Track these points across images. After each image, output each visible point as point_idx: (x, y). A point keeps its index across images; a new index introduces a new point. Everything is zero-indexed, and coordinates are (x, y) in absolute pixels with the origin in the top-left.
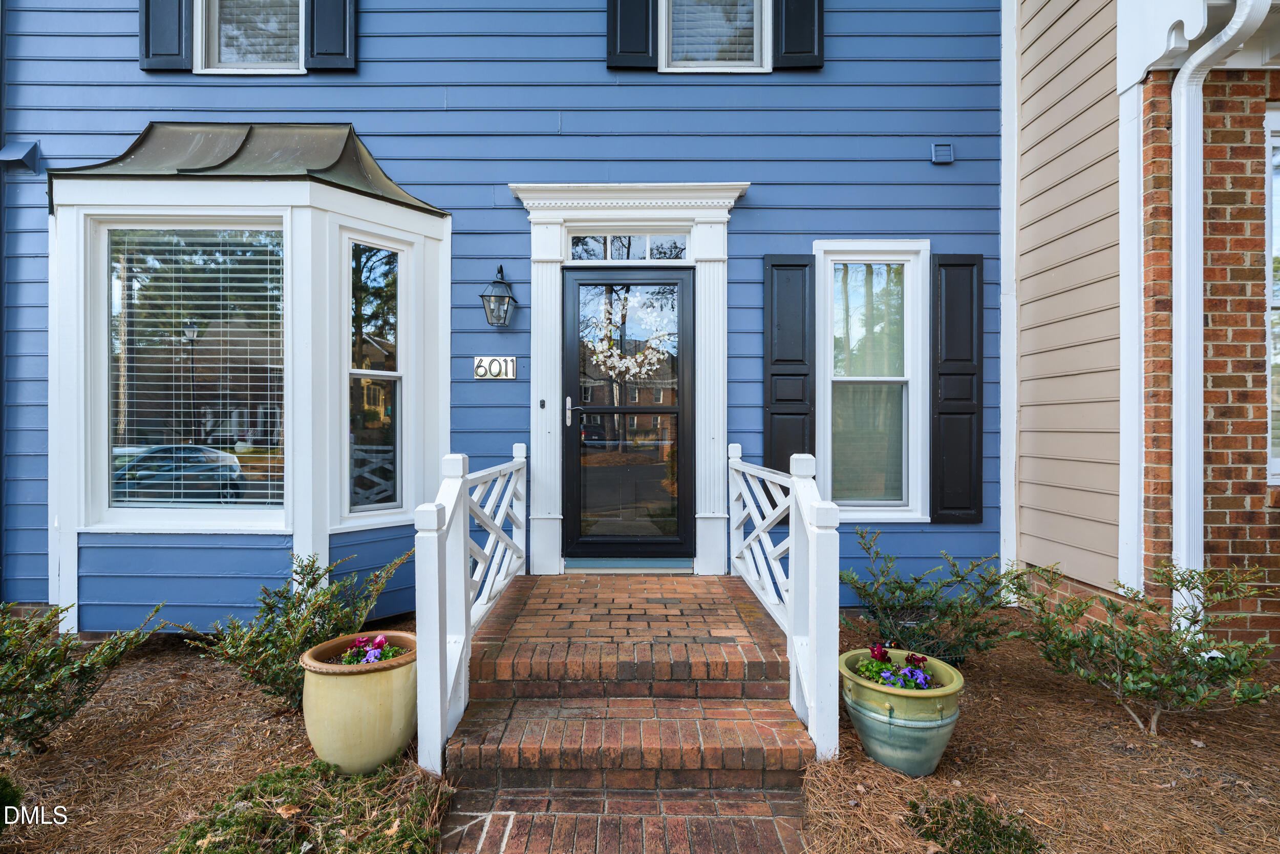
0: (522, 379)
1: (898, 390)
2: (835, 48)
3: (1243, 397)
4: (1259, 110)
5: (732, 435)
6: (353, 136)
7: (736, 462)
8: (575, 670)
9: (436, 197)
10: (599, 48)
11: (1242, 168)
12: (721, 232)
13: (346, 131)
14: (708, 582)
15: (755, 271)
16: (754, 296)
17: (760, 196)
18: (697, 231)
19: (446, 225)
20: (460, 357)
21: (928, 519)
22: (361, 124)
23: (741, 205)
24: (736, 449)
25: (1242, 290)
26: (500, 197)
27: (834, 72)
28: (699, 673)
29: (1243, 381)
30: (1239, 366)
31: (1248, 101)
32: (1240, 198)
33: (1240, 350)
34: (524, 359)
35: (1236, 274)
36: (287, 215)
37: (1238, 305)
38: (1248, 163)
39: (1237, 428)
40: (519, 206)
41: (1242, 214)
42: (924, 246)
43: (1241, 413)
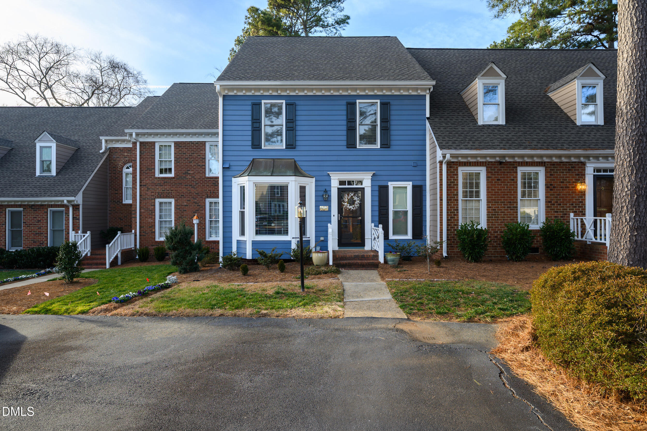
0: (330, 210)
1: (406, 212)
2: (393, 143)
3: (455, 215)
4: (457, 168)
5: (372, 222)
6: (295, 161)
7: (373, 227)
8: (348, 256)
9: (312, 173)
10: (345, 143)
11: (454, 177)
12: (370, 181)
13: (293, 160)
14: (368, 251)
15: (377, 188)
16: (377, 193)
17: (378, 173)
18: (365, 180)
19: (314, 179)
20: (317, 206)
21: (412, 238)
22: (296, 159)
23: (374, 175)
24: (373, 224)
25: (454, 197)
26: (325, 173)
27: (393, 148)
28: (366, 256)
29: (455, 212)
30: (454, 210)
31: (455, 166)
32: (454, 182)
33: (454, 207)
34: (330, 207)
35: (453, 195)
36: (290, 182)
37: (454, 200)
38: (455, 176)
39: (454, 220)
40: (329, 175)
41: (454, 185)
42: (411, 183)
43: (454, 217)
